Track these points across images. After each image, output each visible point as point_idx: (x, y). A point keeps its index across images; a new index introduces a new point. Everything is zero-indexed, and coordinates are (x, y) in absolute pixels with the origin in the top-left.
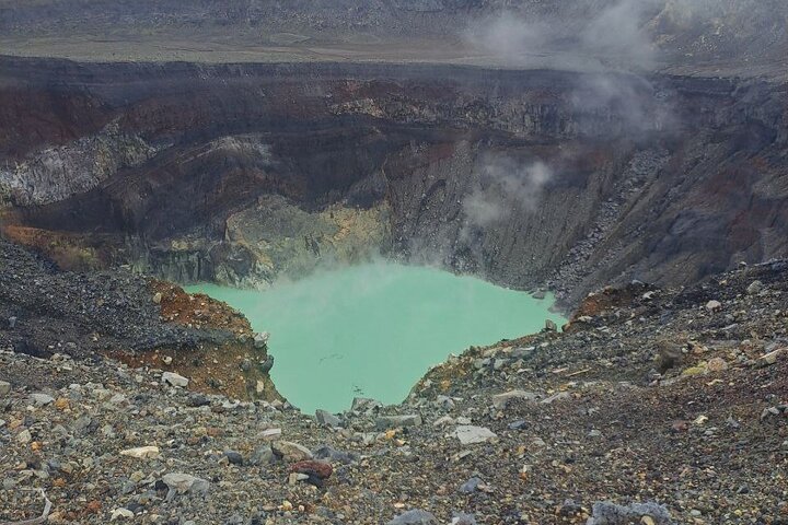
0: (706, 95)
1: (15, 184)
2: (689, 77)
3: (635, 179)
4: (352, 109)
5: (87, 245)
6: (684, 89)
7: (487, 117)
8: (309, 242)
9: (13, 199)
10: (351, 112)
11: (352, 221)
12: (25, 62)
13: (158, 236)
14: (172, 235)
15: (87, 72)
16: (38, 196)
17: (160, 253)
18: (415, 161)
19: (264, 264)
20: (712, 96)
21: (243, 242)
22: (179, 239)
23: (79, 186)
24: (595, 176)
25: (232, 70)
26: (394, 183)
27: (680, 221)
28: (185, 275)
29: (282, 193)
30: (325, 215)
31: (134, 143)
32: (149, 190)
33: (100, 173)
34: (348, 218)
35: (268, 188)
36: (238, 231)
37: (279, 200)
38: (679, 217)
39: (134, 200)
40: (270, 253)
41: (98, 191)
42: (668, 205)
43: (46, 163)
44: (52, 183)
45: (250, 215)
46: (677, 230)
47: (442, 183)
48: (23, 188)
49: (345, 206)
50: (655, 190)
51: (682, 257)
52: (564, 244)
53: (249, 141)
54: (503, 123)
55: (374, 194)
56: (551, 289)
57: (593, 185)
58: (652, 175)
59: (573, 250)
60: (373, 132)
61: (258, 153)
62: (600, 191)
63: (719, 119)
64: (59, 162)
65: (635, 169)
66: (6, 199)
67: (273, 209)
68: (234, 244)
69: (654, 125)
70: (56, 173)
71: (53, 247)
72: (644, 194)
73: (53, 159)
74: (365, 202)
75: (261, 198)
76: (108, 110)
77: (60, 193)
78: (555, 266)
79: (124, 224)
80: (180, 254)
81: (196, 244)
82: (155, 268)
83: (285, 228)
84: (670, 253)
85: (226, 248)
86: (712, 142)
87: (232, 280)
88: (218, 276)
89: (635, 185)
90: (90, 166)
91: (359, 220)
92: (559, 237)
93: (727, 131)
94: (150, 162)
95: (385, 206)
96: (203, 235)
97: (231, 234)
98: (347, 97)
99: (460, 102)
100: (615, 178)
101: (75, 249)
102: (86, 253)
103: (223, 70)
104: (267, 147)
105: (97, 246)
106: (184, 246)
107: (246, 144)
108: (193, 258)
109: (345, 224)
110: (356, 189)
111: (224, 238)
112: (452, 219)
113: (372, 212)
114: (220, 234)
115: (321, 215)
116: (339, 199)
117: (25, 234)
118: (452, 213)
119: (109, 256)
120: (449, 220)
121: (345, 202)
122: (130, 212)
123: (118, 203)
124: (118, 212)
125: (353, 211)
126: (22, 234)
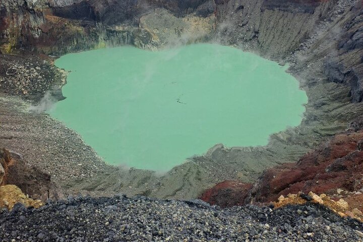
5: (80, 25)
8: (177, 31)
9: (49, 4)
11: (197, 23)
13: (110, 24)
14: (115, 23)
16: (59, 3)
17: (111, 31)
19: (155, 40)
21: (147, 29)
22: (119, 25)
24: (319, 8)
26: (219, 6)
27: (358, 33)
28: (122, 42)
29: (166, 8)
30: (185, 19)
32: (107, 3)
34: (196, 21)
35: (159, 5)
36: (145, 24)
37: (164, 11)
38: (357, 31)
39: (100, 7)
40: (159, 35)
41: (85, 2)
42: (354, 25)
45: (150, 17)
46: (354, 38)
47: (242, 7)
49: (194, 15)
50: (348, 17)
51: (355, 51)
52: (298, 40)
55: (208, 10)
56: (288, 61)
57: (317, 12)
58: (348, 9)
59: (302, 44)
62: (320, 16)
65: (340, 5)
66: (46, 4)
67: (161, 15)
68: (143, 30)
71: (66, 25)
72: (342, 18)
74: (205, 14)
75: (156, 9)
78: (292, 51)
79: (95, 17)
80: (120, 32)
81: (126, 28)
82: (109, 37)
83: (166, 24)
84: (350, 49)
85: (139, 31)
87: (142, 46)
88: (135, 43)
89: (340, 13)
91: (201, 23)
92: (296, 37)
95: (213, 17)
96: (130, 25)
97: (142, 25)
100: (329, 9)
101: (75, 27)
102: (80, 29)
105: (84, 26)
106: (121, 29)
108: (125, 34)
109: (194, 24)
110: (200, 8)
111: (138, 26)
113: (207, 19)
114: (137, 24)
115: (183, 19)
116: (192, 12)
117: (54, 19)
118: (245, 22)
119: (89, 31)
120: (243, 25)
121: (195, 13)
122: (98, 12)
123: (93, 8)
124: (93, 12)
125: (198, 18)
126: (53, 19)
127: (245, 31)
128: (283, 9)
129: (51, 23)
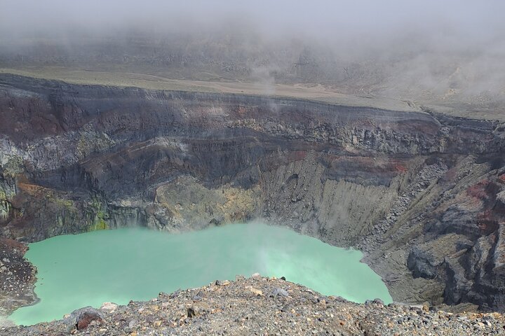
0: (476, 132)
1: (26, 157)
2: (465, 119)
3: (422, 183)
4: (242, 125)
5: (69, 198)
6: (461, 127)
7: (328, 136)
8: (208, 207)
9: (24, 167)
10: (241, 127)
11: (235, 196)
12: (36, 81)
13: (113, 197)
14: (122, 196)
15: (75, 90)
16: (40, 166)
17: (114, 207)
18: (279, 162)
19: (178, 219)
20: (479, 132)
21: (166, 204)
22: (125, 199)
23: (65, 162)
24: (396, 179)
25: (167, 94)
26: (265, 174)
27: (448, 213)
28: (129, 222)
29: (193, 175)
30: (218, 192)
31: (102, 137)
32: (109, 167)
33: (80, 154)
34: (233, 194)
35: (183, 171)
36: (163, 197)
37: (190, 178)
38: (448, 210)
39: (99, 172)
40: (182, 212)
41: (78, 166)
42: (442, 202)
43: (46, 146)
44: (49, 159)
45: (171, 188)
46: (445, 220)
47: (296, 176)
48: (32, 160)
49: (232, 186)
50: (435, 191)
52: (371, 221)
53: (175, 141)
54: (339, 140)
55: (251, 179)
57: (394, 185)
58: (433, 181)
59: (376, 226)
60: (253, 140)
61: (179, 149)
62: (399, 189)
63: (482, 148)
64: (54, 146)
65: (423, 177)
66: (20, 167)
67: (187, 185)
68: (160, 205)
69: (439, 149)
70: (52, 152)
71: (48, 198)
72: (428, 193)
73: (51, 143)
74: (248, 184)
75: (179, 177)
76: (87, 115)
77: (54, 165)
78: (363, 235)
79: (91, 186)
80: (127, 208)
81: (136, 203)
82: (110, 216)
83: (192, 198)
85: (155, 207)
86: (475, 162)
87: (158, 228)
88: (149, 224)
89: (422, 186)
90: (73, 150)
91: (240, 196)
92: (368, 217)
93: (487, 156)
94: (111, 149)
95: (258, 188)
96: (141, 198)
97: (159, 199)
98: (239, 116)
99: (312, 125)
100: (409, 181)
101: (61, 201)
102: (68, 203)
103: (161, 95)
104: (185, 145)
105: (74, 199)
106: (129, 204)
107: (173, 143)
108: (135, 211)
109: (232, 198)
110: (240, 177)
111: (154, 200)
112: (300, 200)
113: (249, 192)
114: (152, 198)
115: (217, 191)
116: (229, 182)
117: (31, 189)
118: (300, 196)
119: (82, 206)
120: (298, 200)
121: (232, 183)
122: (96, 180)
123: (89, 174)
124: (89, 180)
125: (237, 190)
126: (29, 189)
127: (300, 209)
128: (350, 179)
129: (26, 194)
